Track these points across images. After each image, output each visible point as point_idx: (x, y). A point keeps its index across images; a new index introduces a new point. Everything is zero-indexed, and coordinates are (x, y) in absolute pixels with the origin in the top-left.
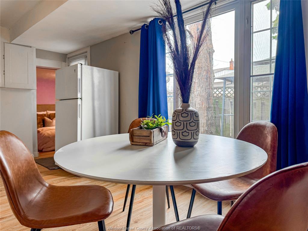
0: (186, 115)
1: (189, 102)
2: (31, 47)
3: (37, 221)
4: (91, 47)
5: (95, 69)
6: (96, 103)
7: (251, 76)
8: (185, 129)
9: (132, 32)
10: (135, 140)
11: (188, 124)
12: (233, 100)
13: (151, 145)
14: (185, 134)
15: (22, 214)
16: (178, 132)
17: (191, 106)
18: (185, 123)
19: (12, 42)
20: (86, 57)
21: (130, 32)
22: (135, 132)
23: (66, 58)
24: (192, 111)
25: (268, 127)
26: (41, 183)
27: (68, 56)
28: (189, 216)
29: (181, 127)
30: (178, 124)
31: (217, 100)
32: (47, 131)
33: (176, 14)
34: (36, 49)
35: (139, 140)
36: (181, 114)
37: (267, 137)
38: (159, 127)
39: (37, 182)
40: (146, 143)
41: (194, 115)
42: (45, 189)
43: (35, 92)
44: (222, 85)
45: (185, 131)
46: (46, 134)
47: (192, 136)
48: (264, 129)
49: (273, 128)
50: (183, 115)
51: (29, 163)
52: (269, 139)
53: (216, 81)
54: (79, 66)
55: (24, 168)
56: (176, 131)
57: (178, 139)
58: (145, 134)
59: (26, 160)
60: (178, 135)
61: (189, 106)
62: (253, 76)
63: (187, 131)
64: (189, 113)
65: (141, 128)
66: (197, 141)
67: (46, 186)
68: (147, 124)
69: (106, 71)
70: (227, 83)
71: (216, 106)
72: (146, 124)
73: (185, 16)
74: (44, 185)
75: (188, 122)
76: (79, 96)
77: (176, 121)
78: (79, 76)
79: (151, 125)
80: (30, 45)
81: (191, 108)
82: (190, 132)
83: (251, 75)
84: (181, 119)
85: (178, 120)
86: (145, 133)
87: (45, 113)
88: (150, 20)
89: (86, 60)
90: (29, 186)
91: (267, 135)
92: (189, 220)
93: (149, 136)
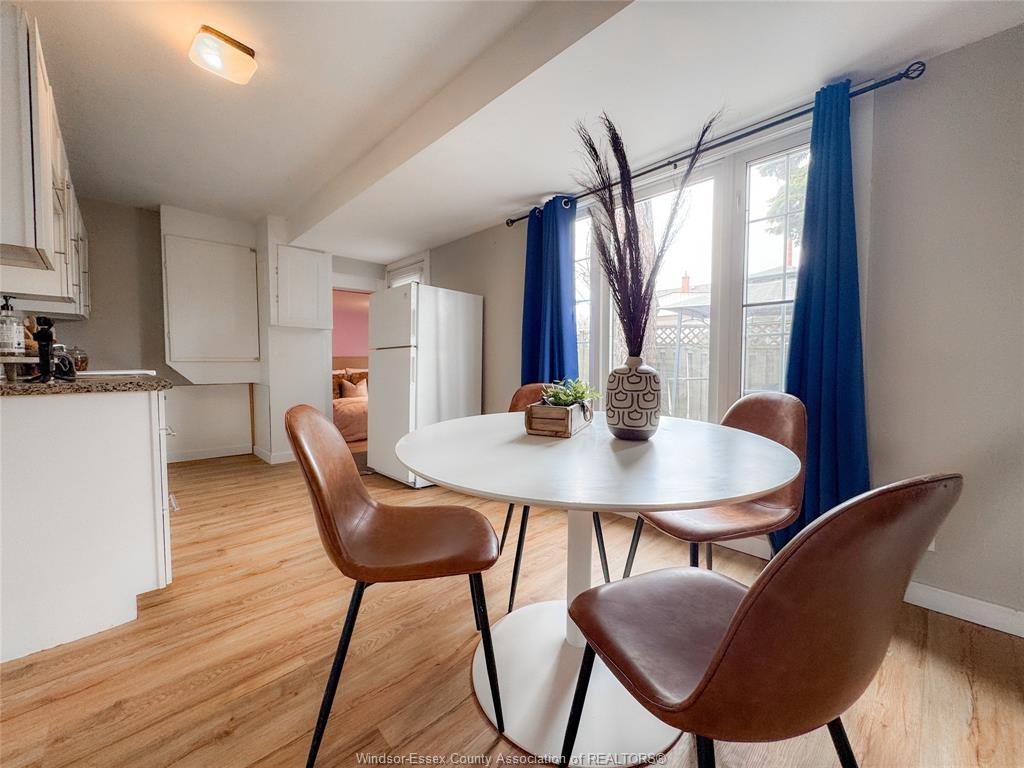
0: (638, 380)
1: (642, 354)
2: (323, 252)
3: (369, 569)
4: (431, 251)
5: (442, 291)
6: (443, 356)
7: (743, 306)
8: (635, 407)
9: (510, 222)
10: (534, 426)
11: (641, 397)
12: (707, 352)
13: (566, 435)
14: (635, 415)
15: (344, 555)
16: (621, 411)
17: (644, 363)
18: (635, 394)
19: (293, 244)
20: (422, 270)
21: (507, 223)
22: (535, 410)
23: (384, 271)
24: (647, 373)
25: (787, 404)
26: (364, 499)
27: (389, 268)
28: (627, 574)
29: (627, 403)
30: (620, 396)
31: (662, 351)
32: (348, 404)
33: (619, 180)
34: (334, 257)
35: (542, 425)
36: (628, 377)
37: (784, 422)
38: (578, 400)
39: (358, 498)
40: (557, 432)
41: (652, 379)
42: (371, 511)
43: (329, 334)
44: (675, 322)
45: (636, 410)
46: (346, 411)
47: (649, 419)
48: (779, 408)
49: (797, 405)
50: (632, 380)
51: (345, 464)
52: (789, 427)
53: (662, 313)
54: (414, 286)
55: (338, 472)
56: (616, 410)
57: (621, 426)
58: (554, 415)
59: (341, 458)
60: (621, 418)
61: (641, 362)
62: (747, 306)
63: (639, 410)
64: (643, 376)
65: (544, 403)
66: (655, 431)
67: (373, 506)
68: (555, 396)
69: (460, 294)
70: (685, 318)
71: (660, 361)
72: (553, 396)
73: (635, 184)
74: (370, 504)
75: (641, 394)
76: (413, 342)
77: (617, 391)
78: (413, 306)
79: (563, 397)
80: (323, 249)
81: (644, 367)
82: (644, 412)
83: (745, 303)
84: (627, 386)
85: (620, 388)
86: (556, 412)
87: (343, 372)
88: (546, 200)
89: (421, 275)
90: (346, 506)
91: (786, 419)
92: (626, 580)
93: (564, 419)
